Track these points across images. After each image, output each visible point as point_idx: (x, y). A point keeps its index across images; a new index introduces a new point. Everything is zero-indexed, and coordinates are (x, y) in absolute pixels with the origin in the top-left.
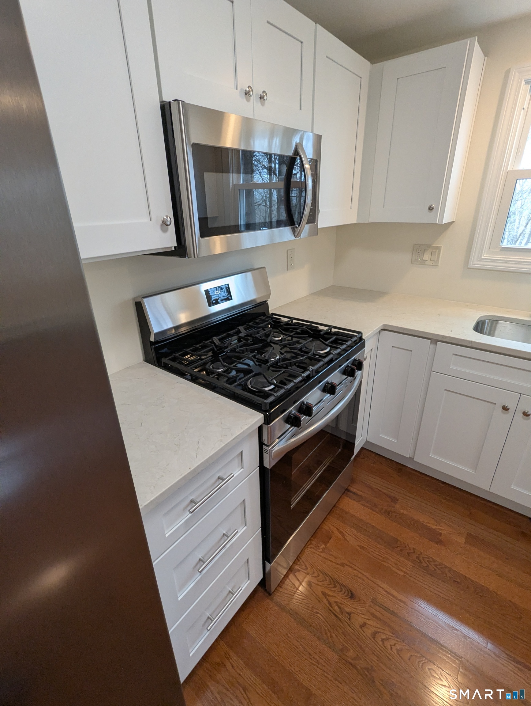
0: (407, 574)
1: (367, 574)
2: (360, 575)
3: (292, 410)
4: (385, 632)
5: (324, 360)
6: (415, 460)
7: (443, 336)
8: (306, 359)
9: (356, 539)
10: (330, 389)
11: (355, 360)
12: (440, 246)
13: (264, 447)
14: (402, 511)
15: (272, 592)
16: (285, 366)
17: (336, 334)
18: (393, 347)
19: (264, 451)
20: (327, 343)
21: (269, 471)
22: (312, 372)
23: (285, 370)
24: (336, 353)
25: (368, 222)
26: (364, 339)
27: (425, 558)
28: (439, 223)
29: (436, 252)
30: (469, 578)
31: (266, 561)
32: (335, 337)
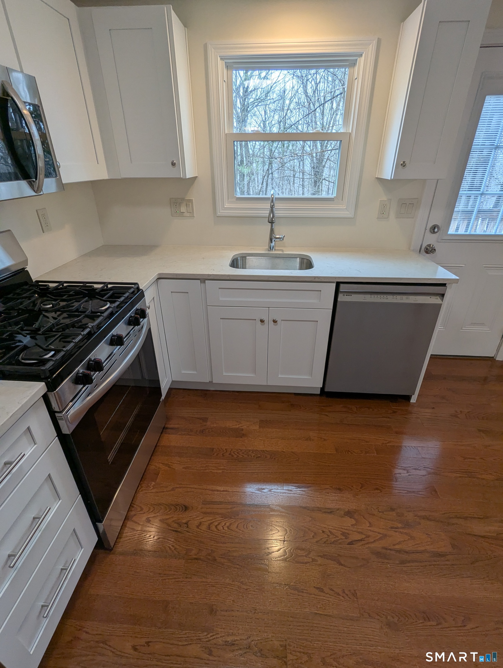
0: (225, 469)
1: (195, 486)
2: (189, 490)
3: (80, 369)
4: (217, 519)
5: (103, 315)
6: (214, 382)
7: (209, 275)
8: (84, 318)
9: (180, 464)
10: (118, 341)
11: (137, 310)
12: (191, 199)
13: (57, 415)
14: (212, 426)
15: (112, 547)
16: (61, 330)
17: (111, 289)
18: (172, 292)
19: (58, 419)
20: (104, 298)
21: (70, 435)
22: (92, 328)
23: (62, 334)
24: (114, 306)
25: (120, 178)
26: (141, 289)
27: (235, 451)
28: (184, 178)
29: (189, 204)
30: (266, 451)
31: (96, 523)
32: (112, 292)
